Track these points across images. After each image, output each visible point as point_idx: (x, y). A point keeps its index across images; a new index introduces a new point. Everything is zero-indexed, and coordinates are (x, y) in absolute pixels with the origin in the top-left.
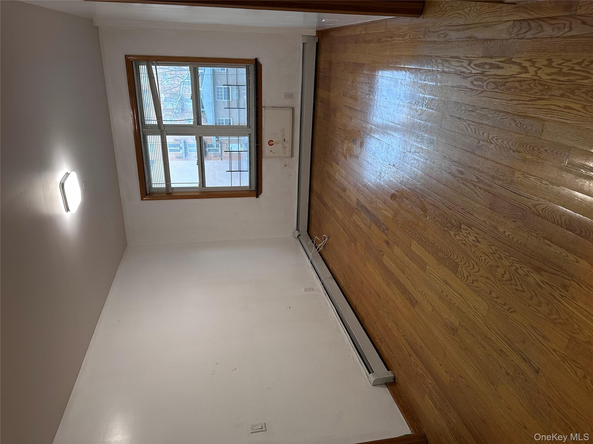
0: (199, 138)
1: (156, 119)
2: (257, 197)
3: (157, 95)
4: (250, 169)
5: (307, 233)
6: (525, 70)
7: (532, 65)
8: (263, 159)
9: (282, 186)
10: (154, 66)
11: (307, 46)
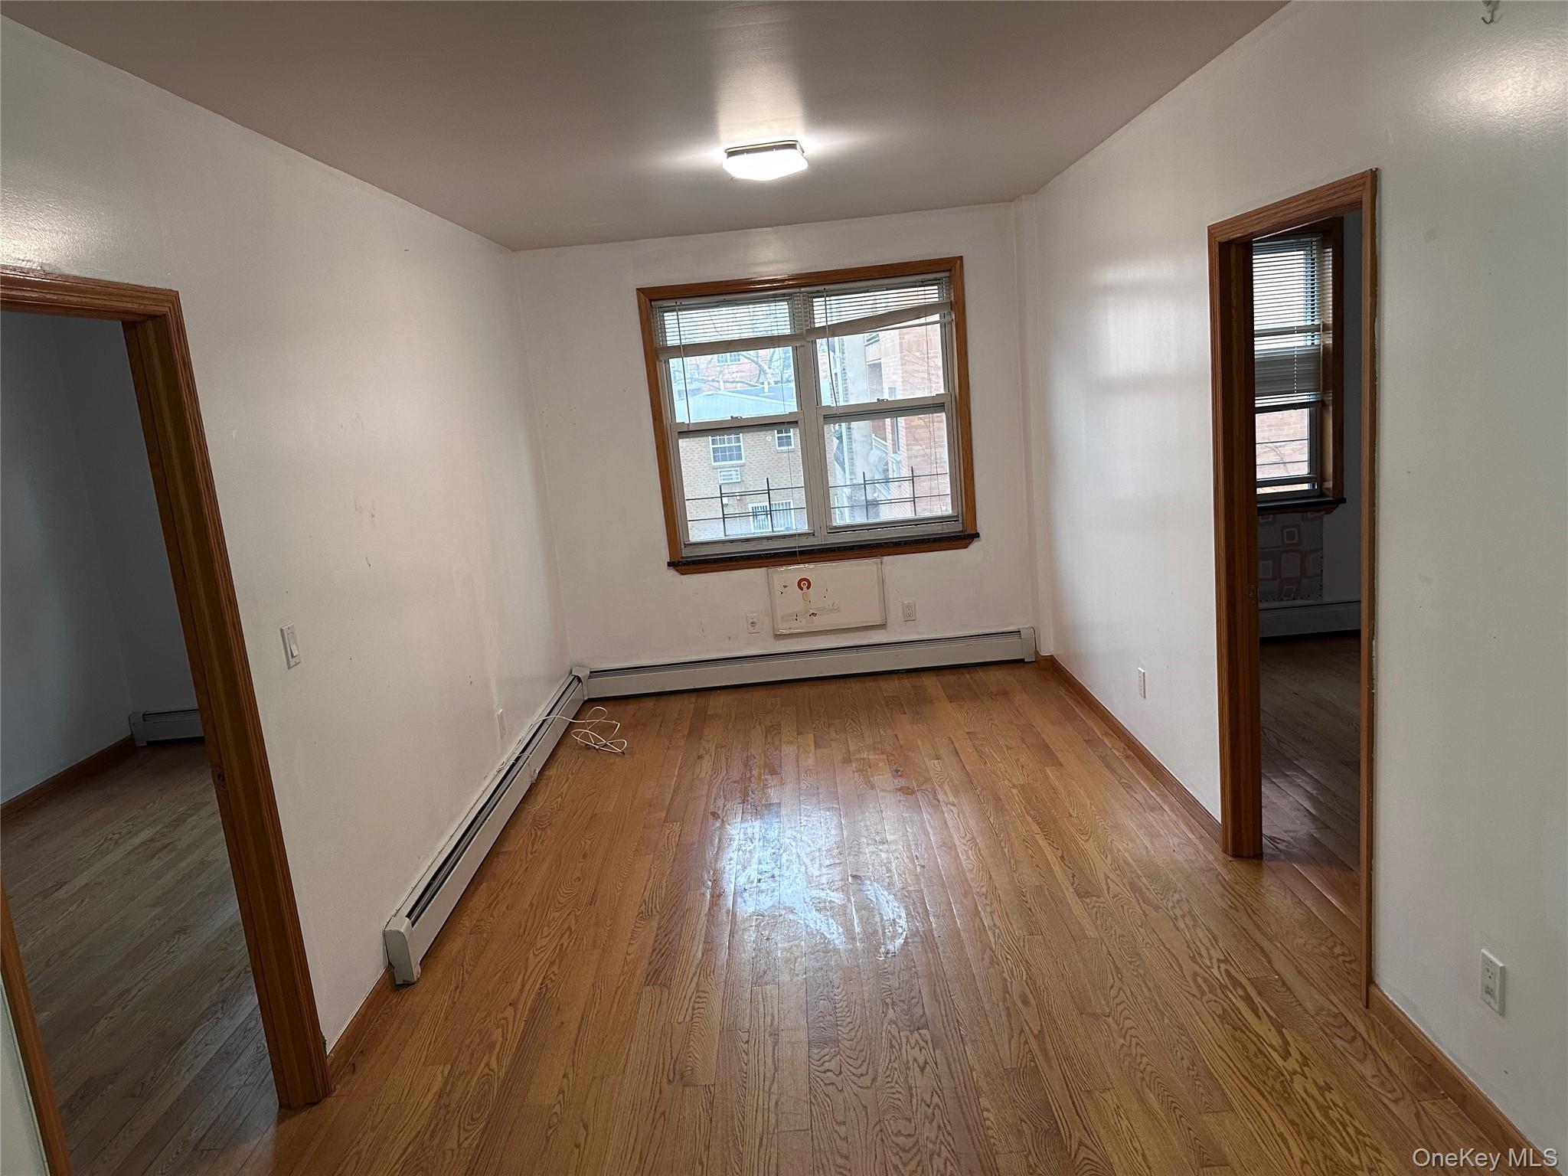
0: (795, 420)
1: (829, 323)
2: (670, 564)
3: (879, 325)
4: (732, 541)
5: (586, 699)
6: (1286, 1055)
7: (1300, 1062)
8: (764, 569)
9: (701, 623)
10: (938, 319)
11: (1014, 639)
